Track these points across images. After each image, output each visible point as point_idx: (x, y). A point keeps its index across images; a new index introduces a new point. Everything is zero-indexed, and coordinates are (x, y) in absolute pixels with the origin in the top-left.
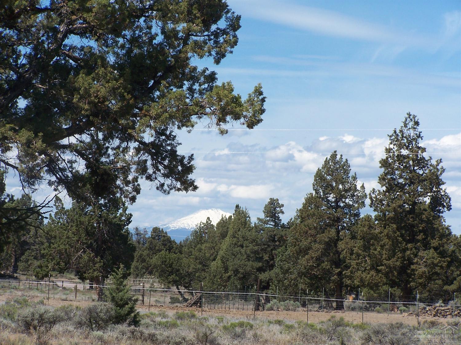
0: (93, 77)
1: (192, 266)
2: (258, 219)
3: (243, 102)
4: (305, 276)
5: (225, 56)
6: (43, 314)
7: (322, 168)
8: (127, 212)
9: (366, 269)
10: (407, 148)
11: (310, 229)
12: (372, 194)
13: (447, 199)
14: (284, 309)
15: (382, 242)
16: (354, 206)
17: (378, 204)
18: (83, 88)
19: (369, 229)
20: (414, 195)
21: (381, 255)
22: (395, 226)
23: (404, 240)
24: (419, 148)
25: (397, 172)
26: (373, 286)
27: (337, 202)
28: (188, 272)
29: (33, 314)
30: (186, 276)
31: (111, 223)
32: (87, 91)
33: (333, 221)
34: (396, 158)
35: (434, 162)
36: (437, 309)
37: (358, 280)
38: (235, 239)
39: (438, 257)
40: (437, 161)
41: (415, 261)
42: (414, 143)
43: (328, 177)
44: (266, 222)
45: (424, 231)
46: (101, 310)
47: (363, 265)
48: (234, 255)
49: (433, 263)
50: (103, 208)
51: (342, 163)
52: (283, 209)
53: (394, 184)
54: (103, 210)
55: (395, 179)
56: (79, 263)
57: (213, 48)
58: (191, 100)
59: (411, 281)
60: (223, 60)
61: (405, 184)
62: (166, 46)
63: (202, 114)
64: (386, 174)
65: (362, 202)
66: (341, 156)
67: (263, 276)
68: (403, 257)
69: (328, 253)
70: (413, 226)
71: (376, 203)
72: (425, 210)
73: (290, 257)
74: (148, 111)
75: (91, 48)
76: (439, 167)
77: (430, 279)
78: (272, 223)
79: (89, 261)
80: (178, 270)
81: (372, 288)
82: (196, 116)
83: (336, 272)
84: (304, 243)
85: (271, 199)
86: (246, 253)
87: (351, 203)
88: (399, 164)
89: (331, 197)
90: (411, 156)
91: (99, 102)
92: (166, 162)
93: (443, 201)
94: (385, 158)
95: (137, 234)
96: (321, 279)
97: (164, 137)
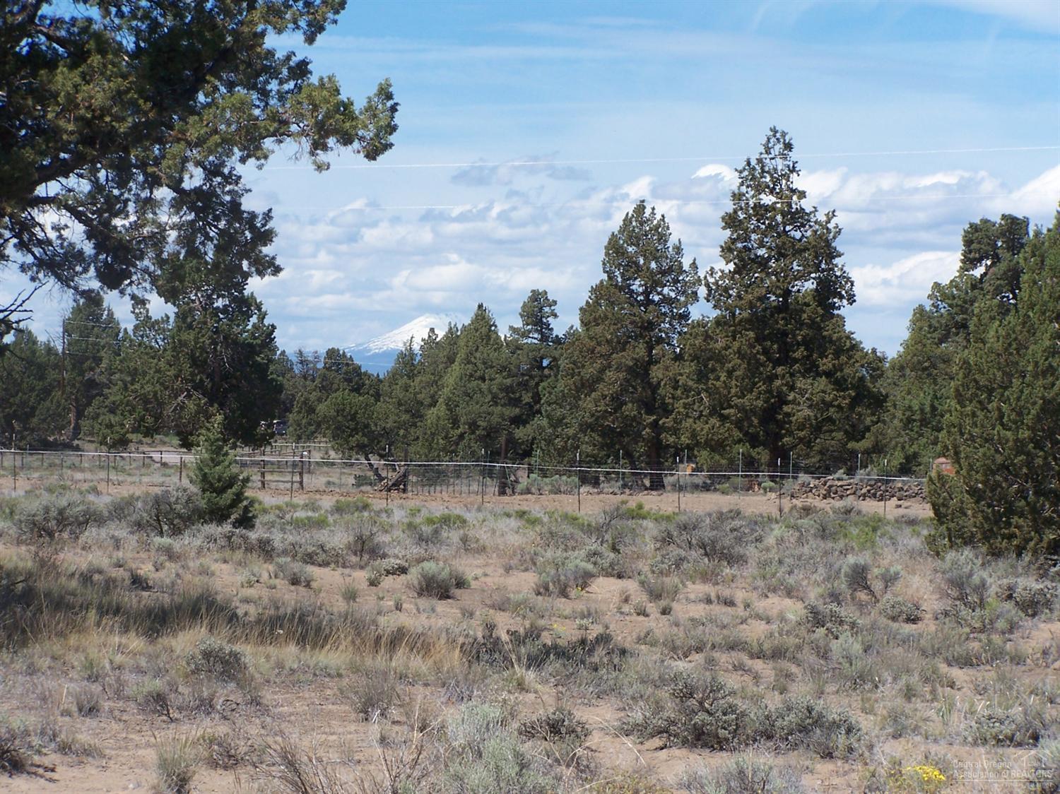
0: (83, 73)
1: (392, 418)
2: (511, 328)
3: (357, 112)
4: (592, 430)
5: (324, 29)
6: (65, 509)
7: (619, 232)
8: (266, 322)
9: (701, 415)
10: (771, 193)
11: (599, 344)
12: (708, 278)
13: (846, 283)
14: (551, 492)
15: (730, 365)
16: (678, 300)
17: (721, 295)
18: (63, 94)
19: (704, 341)
20: (786, 277)
21: (728, 388)
22: (751, 334)
23: (769, 359)
24: (793, 191)
25: (754, 236)
26: (717, 446)
27: (646, 293)
28: (384, 429)
29: (47, 510)
30: (382, 436)
31: (235, 342)
32: (71, 99)
33: (640, 327)
34: (751, 211)
35: (821, 217)
36: (828, 484)
37: (688, 434)
38: (470, 366)
39: (833, 390)
40: (827, 215)
41: (790, 398)
42: (784, 182)
43: (630, 249)
44: (525, 335)
45: (806, 343)
46: (178, 498)
47: (695, 407)
48: (468, 395)
49: (823, 401)
50: (221, 316)
51: (655, 222)
52: (557, 309)
53: (749, 258)
54: (221, 319)
55: (750, 250)
56: (181, 417)
57: (302, 15)
58: (263, 110)
59: (785, 436)
60: (319, 37)
61: (769, 258)
62: (219, 15)
63: (283, 134)
64: (734, 241)
65: (693, 293)
66: (653, 209)
67: (521, 433)
68: (769, 391)
69: (633, 387)
70: (785, 334)
71: (717, 294)
72: (807, 305)
73: (564, 396)
74: (183, 132)
75: (90, 20)
76: (831, 226)
77: (817, 429)
78: (536, 335)
79: (198, 412)
80: (367, 426)
81: (713, 450)
82: (272, 139)
83: (649, 421)
84: (590, 370)
85: (533, 291)
86: (490, 391)
87: (673, 295)
88: (758, 221)
89: (637, 286)
90: (779, 205)
91: (94, 117)
92: (222, 224)
93: (840, 287)
94: (731, 211)
95: (301, 362)
96: (620, 434)
97: (219, 179)
